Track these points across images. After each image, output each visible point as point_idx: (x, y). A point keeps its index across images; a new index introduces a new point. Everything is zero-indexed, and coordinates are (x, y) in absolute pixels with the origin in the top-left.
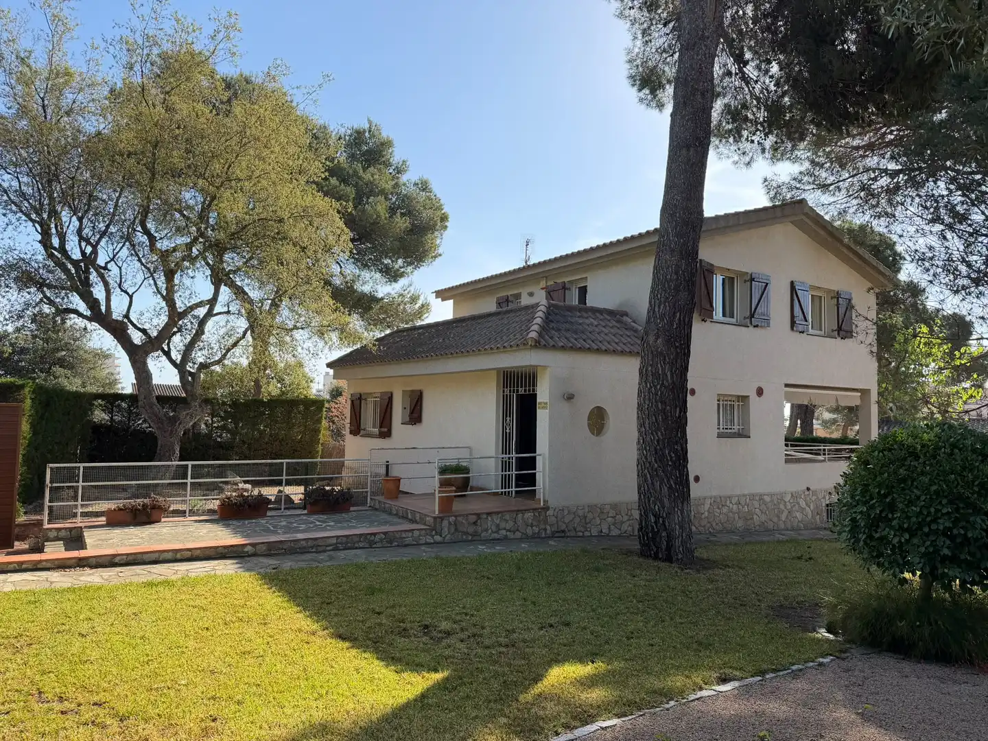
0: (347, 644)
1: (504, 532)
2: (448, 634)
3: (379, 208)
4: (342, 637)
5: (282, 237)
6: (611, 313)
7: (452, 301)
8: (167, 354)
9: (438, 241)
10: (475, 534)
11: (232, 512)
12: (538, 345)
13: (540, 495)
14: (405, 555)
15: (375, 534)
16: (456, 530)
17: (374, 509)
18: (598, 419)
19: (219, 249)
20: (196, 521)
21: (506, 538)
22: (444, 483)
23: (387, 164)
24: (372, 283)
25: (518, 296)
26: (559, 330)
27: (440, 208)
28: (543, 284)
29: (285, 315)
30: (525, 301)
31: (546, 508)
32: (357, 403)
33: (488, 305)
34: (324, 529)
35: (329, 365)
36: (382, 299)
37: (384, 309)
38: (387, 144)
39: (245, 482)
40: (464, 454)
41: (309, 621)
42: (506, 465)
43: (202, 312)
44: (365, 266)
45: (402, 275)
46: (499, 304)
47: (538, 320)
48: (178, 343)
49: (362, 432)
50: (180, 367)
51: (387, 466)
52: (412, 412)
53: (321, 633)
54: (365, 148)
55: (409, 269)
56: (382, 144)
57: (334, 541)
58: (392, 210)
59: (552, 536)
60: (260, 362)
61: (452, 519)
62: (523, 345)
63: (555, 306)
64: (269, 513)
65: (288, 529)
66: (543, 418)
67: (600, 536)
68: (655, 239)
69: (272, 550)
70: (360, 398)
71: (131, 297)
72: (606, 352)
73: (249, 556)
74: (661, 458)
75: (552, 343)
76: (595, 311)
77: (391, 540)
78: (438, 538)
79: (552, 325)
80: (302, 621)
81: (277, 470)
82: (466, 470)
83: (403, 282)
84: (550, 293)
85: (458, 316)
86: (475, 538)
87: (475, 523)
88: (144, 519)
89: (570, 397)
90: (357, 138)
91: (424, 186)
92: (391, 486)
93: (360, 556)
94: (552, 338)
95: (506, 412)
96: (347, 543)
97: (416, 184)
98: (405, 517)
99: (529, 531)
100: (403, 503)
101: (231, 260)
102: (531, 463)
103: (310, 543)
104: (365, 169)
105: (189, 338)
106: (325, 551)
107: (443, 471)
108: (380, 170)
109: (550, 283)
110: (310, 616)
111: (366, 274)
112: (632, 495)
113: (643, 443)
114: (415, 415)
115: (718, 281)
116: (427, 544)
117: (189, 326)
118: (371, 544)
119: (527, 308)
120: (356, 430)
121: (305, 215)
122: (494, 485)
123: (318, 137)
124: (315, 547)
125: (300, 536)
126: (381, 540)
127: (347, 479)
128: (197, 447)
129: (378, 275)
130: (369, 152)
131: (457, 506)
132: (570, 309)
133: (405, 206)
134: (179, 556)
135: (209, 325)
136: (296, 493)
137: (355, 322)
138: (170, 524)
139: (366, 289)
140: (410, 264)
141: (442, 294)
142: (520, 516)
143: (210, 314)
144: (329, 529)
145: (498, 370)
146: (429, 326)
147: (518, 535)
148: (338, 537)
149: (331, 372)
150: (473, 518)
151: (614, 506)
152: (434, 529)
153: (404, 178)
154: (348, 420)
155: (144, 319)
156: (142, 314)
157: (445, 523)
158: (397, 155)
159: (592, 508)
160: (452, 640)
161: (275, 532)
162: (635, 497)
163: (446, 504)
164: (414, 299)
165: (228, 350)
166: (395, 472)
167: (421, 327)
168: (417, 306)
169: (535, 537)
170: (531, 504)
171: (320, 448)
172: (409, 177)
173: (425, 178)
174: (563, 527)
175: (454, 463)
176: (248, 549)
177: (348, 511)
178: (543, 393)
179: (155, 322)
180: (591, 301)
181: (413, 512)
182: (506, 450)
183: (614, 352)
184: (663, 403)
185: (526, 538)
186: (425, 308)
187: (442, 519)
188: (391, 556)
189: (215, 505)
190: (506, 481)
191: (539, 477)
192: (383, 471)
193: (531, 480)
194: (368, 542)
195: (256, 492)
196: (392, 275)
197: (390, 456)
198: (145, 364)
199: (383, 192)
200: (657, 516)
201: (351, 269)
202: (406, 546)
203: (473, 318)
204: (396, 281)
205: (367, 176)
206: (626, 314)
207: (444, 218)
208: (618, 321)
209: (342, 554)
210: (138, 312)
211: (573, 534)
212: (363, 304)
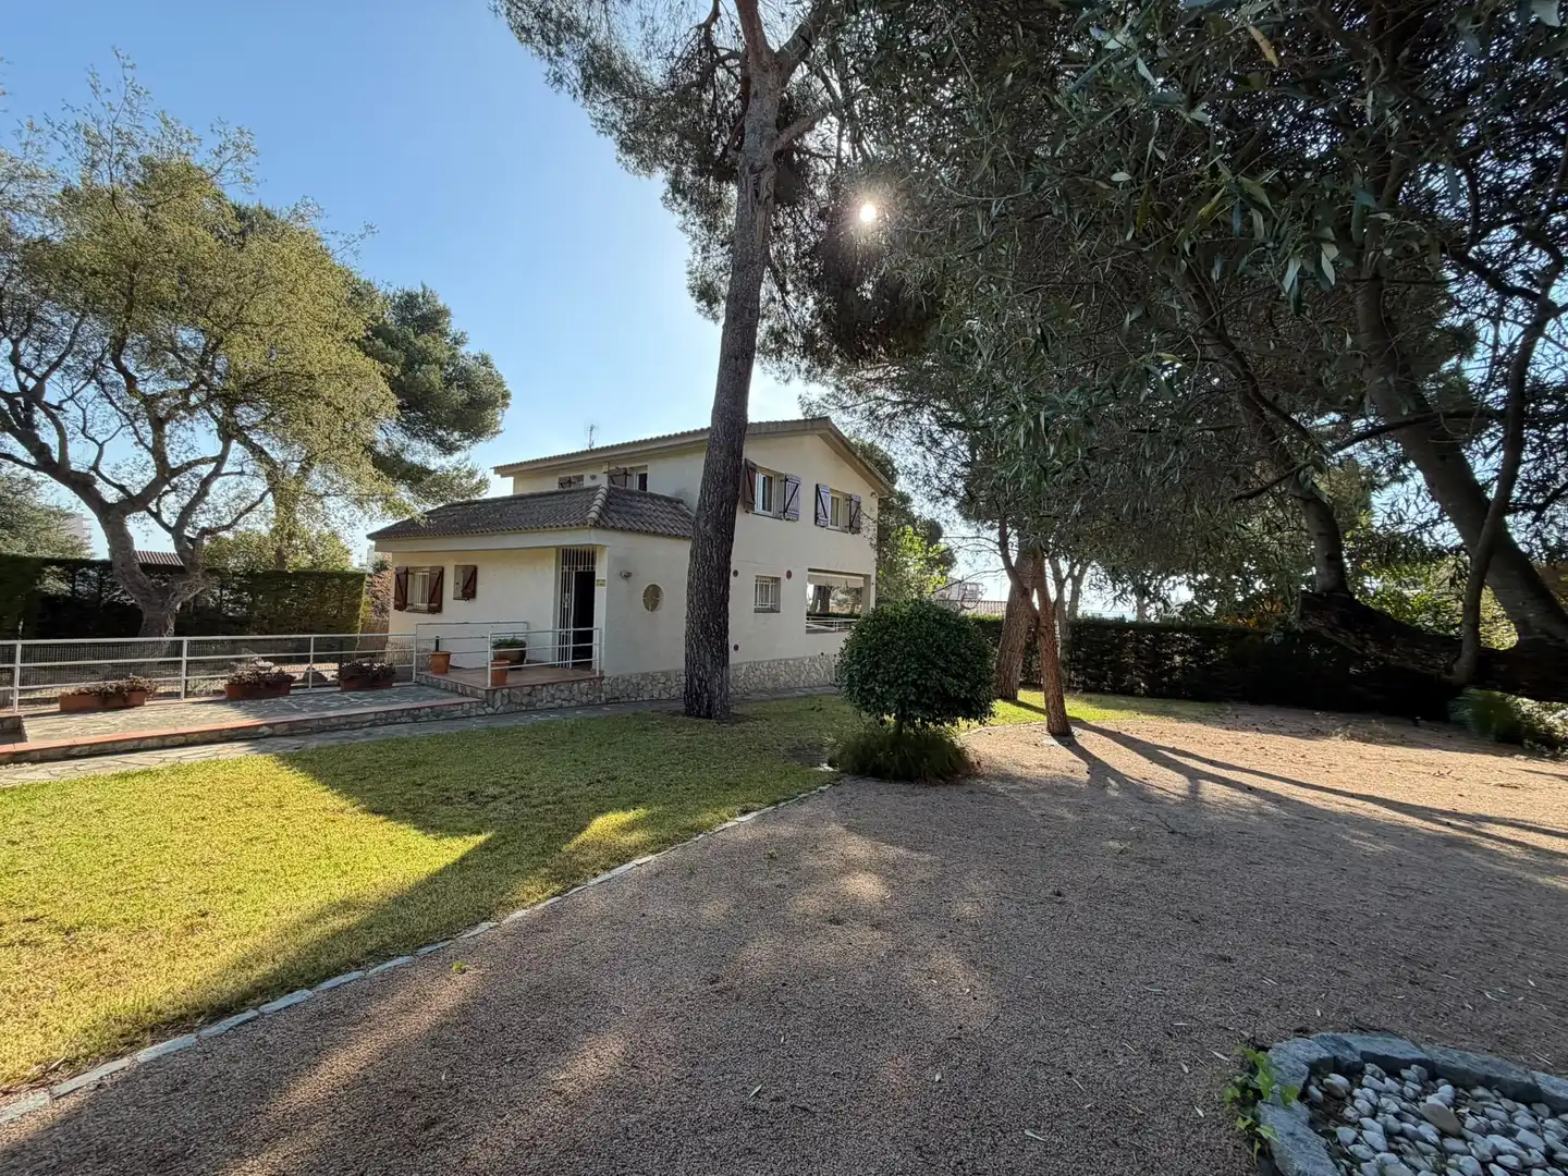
0: (381, 818)
1: (559, 701)
2: (495, 798)
3: (432, 377)
4: (376, 812)
5: (314, 395)
6: (667, 499)
7: (511, 479)
8: (157, 516)
9: (499, 419)
10: (529, 704)
11: (241, 692)
12: (597, 525)
13: (596, 666)
14: (453, 728)
15: (419, 709)
16: (510, 701)
17: (419, 684)
18: (653, 596)
19: (230, 401)
20: (194, 703)
21: (561, 706)
22: (498, 657)
23: (443, 334)
24: (422, 453)
25: (581, 478)
26: (618, 512)
27: (501, 385)
28: (605, 469)
29: (315, 480)
30: (588, 483)
31: (602, 678)
32: (403, 579)
33: (551, 485)
34: (361, 706)
35: (370, 537)
36: (435, 471)
37: (437, 482)
38: (444, 313)
39: (265, 659)
40: (521, 628)
41: (337, 799)
42: (563, 639)
43: (206, 470)
44: (415, 436)
45: (458, 448)
46: (561, 485)
47: (598, 502)
48: (171, 505)
49: (409, 608)
50: (176, 532)
51: (437, 642)
52: (465, 588)
53: (350, 810)
54: (417, 313)
55: (467, 443)
56: (438, 312)
57: (372, 717)
58: (449, 381)
59: (607, 703)
60: (286, 531)
61: (505, 691)
62: (583, 524)
63: (616, 490)
64: (292, 692)
65: (315, 708)
66: (600, 594)
67: (652, 700)
68: (707, 436)
69: (293, 730)
70: (407, 572)
71: (101, 446)
72: (662, 535)
73: (265, 737)
74: (705, 629)
75: (611, 524)
76: (654, 497)
77: (437, 714)
78: (490, 710)
79: (612, 507)
80: (330, 800)
81: (303, 646)
82: (522, 644)
83: (458, 455)
84: (612, 478)
85: (517, 493)
86: (530, 709)
87: (529, 694)
88: (120, 702)
89: (627, 576)
90: (409, 302)
91: (485, 361)
92: (441, 661)
93: (403, 731)
94: (611, 519)
95: (565, 588)
96: (389, 719)
97: (475, 358)
98: (454, 691)
99: (584, 699)
100: (453, 677)
101: (246, 415)
102: (588, 637)
103: (342, 721)
104: (417, 335)
105: (187, 500)
106: (361, 728)
107: (498, 645)
108: (434, 338)
109: (613, 468)
110: (339, 794)
111: (416, 444)
112: (680, 664)
113: (690, 619)
114: (469, 591)
115: (759, 479)
116: (478, 716)
117: (188, 486)
118: (416, 719)
119: (589, 489)
120: (402, 604)
121: (343, 373)
122: (550, 658)
123: (360, 294)
124: (351, 724)
125: (331, 714)
126: (427, 715)
127: (391, 656)
128: (197, 621)
129: (431, 447)
130: (423, 317)
131: (511, 679)
132: (631, 493)
133: (464, 378)
134: (168, 742)
135: (215, 485)
136: (329, 670)
137: (403, 493)
138: (157, 708)
139: (417, 459)
140: (468, 438)
141: (502, 471)
142: (576, 685)
143: (216, 473)
144: (367, 705)
145: (557, 548)
146: (486, 502)
147: (573, 703)
148: (376, 713)
149: (373, 543)
150: (527, 690)
151: (664, 674)
152: (487, 701)
153: (462, 350)
154: (392, 594)
155: (122, 473)
156: (118, 467)
157: (498, 695)
158: (454, 326)
159: (644, 676)
160: (498, 803)
161: (300, 711)
162: (682, 664)
163: (499, 677)
164: (471, 474)
165: (241, 515)
166: (444, 648)
167: (476, 502)
168: (474, 481)
169: (590, 704)
170: (586, 674)
171: (360, 624)
172: (469, 350)
173: (486, 353)
174: (617, 694)
175: (509, 638)
176: (265, 729)
177: (390, 686)
178: (601, 571)
179: (138, 477)
180: (650, 489)
181: (463, 686)
182: (564, 624)
183: (669, 535)
184: (710, 583)
185: (581, 706)
186: (483, 483)
187: (495, 691)
188: (437, 729)
189: (221, 685)
190: (563, 654)
191: (596, 649)
192: (433, 646)
193: (588, 652)
194: (414, 716)
195: (276, 669)
196: (448, 448)
197: (441, 632)
198: (122, 526)
199: (437, 361)
200: (701, 680)
201: (399, 438)
202: (455, 718)
203: (532, 496)
204: (451, 454)
205: (420, 343)
206: (682, 502)
207: (506, 395)
208: (675, 508)
209: (381, 730)
210: (113, 465)
211: (626, 699)
212: (415, 476)
